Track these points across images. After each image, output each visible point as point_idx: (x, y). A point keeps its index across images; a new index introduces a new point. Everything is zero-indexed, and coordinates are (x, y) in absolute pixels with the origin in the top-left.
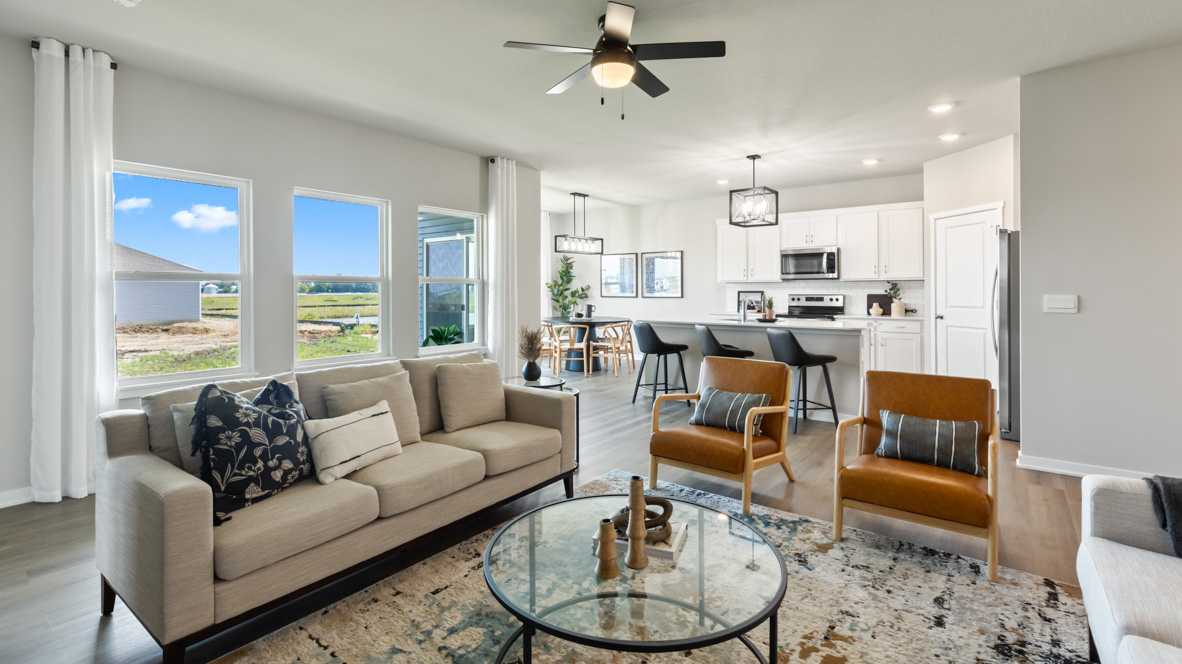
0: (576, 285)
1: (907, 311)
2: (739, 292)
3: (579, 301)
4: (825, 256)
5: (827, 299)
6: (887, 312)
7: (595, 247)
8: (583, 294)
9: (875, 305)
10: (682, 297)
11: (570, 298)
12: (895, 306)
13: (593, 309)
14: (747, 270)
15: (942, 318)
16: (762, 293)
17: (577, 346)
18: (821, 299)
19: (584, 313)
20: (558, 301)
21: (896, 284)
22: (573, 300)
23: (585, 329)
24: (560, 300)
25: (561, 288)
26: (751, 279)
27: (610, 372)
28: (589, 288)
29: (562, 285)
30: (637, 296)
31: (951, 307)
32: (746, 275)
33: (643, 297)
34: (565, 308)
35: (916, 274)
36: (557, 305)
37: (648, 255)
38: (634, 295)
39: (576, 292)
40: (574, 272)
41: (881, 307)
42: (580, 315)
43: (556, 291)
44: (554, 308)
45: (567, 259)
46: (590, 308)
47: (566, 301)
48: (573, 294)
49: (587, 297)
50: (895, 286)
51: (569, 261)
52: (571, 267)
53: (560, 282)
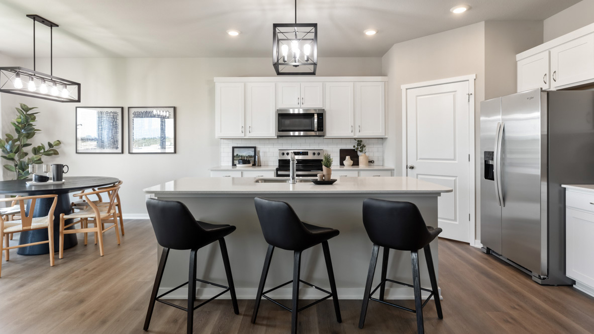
0: (40, 140)
1: (369, 162)
2: (234, 148)
3: (44, 158)
4: (316, 116)
5: (310, 153)
6: (356, 163)
7: (69, 92)
8: (53, 150)
9: (348, 158)
10: (175, 152)
11: (31, 155)
12: (362, 158)
13: (65, 169)
14: (244, 127)
15: (412, 168)
16: (255, 148)
17: (37, 223)
18: (306, 153)
19: (50, 174)
20: (13, 159)
21: (361, 141)
22: (36, 157)
23: (51, 200)
24: (16, 157)
25: (18, 143)
26: (248, 136)
27: (91, 248)
28: (59, 143)
29: (18, 139)
30: (122, 152)
31: (420, 159)
32: (244, 132)
33: (129, 153)
34: (23, 168)
35: (379, 133)
36: (11, 164)
37: (136, 110)
38: (119, 150)
39: (40, 148)
40: (37, 124)
41: (351, 160)
42: (43, 179)
43: (8, 147)
44: (6, 167)
45: (27, 109)
46: (59, 169)
47: (26, 159)
48: (36, 151)
49: (56, 153)
50: (360, 142)
51: (29, 112)
52: (34, 119)
53: (16, 136)
